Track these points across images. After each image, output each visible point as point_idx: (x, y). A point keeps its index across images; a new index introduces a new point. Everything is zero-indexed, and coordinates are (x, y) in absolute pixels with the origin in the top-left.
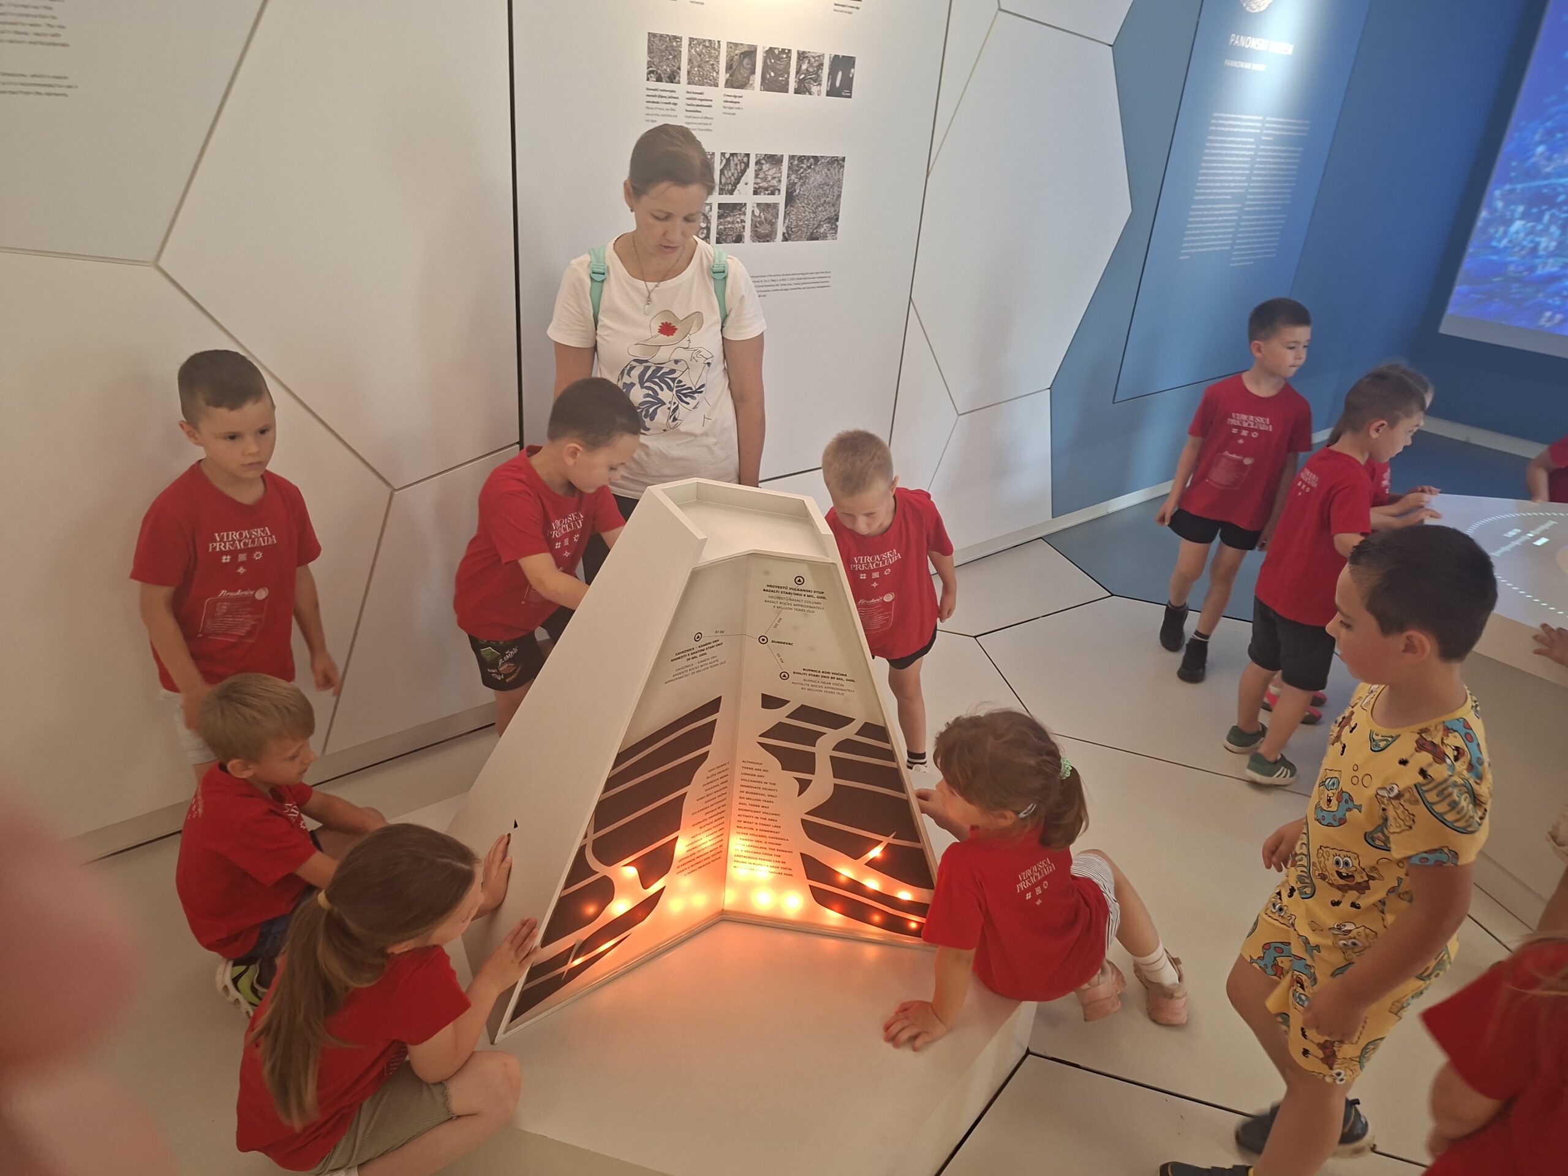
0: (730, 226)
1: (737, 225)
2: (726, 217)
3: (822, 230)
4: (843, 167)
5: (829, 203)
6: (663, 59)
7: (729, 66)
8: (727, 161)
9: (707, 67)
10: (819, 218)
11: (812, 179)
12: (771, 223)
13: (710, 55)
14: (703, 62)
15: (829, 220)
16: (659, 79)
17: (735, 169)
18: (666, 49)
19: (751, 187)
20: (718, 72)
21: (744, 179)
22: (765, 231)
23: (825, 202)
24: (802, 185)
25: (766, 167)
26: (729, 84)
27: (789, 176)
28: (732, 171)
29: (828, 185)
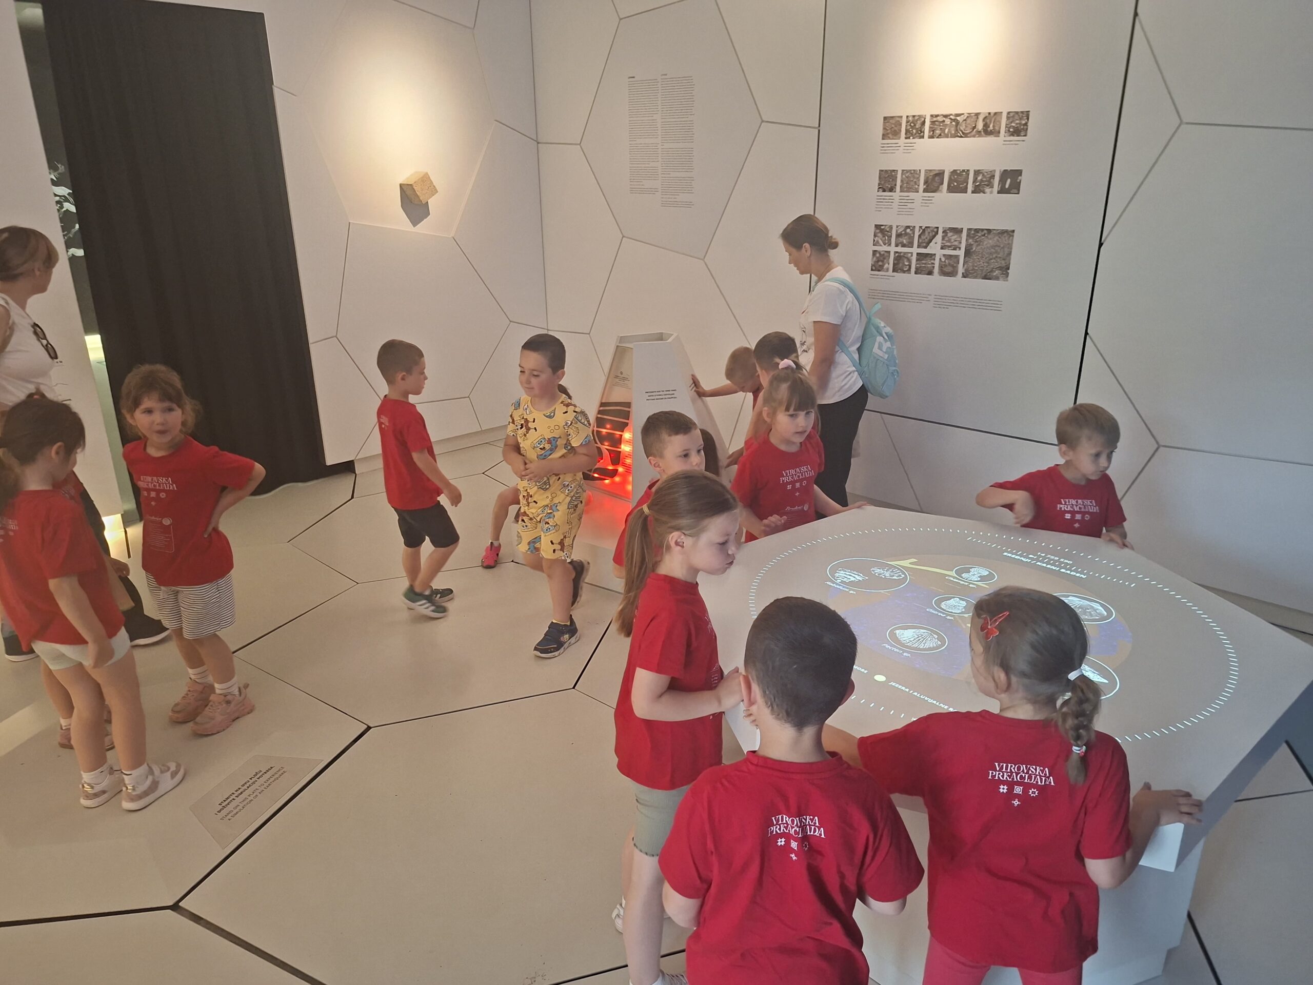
0: (923, 265)
1: (929, 266)
2: (921, 261)
3: (995, 274)
4: (1013, 236)
5: (1000, 258)
6: (887, 181)
7: (926, 182)
8: (924, 230)
9: (912, 183)
10: (992, 266)
11: (985, 243)
12: (953, 266)
13: (914, 178)
14: (910, 180)
15: (1000, 268)
16: (884, 191)
17: (928, 235)
18: (889, 176)
19: (939, 245)
20: (919, 186)
21: (934, 241)
22: (948, 270)
23: (996, 257)
24: (977, 246)
25: (950, 234)
26: (925, 191)
27: (967, 240)
28: (927, 236)
29: (999, 247)
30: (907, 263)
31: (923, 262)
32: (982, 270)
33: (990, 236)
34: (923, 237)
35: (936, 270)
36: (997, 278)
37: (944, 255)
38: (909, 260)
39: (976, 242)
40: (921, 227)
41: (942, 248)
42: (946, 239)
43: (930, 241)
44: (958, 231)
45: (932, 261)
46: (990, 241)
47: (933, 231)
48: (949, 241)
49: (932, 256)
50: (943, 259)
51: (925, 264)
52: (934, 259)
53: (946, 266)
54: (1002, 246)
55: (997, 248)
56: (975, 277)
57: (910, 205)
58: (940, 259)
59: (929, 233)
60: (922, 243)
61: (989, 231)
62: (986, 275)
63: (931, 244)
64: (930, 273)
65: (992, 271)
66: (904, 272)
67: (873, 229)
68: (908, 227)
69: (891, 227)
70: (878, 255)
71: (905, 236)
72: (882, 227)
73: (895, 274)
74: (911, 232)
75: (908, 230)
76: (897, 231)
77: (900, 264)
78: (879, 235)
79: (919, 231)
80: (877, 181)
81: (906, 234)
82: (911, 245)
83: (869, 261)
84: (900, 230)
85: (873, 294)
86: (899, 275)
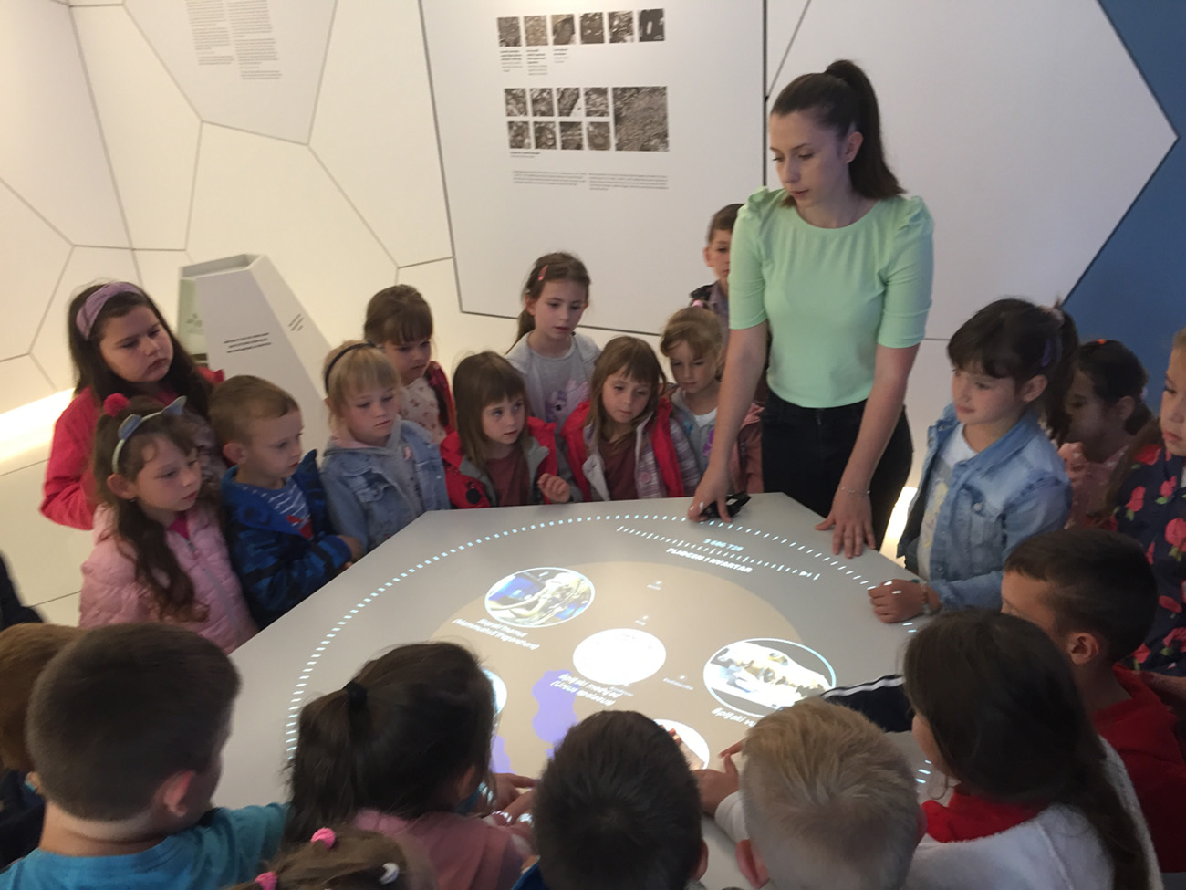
0: (570, 137)
1: (576, 137)
2: (567, 131)
3: (653, 143)
4: (666, 94)
5: (655, 123)
6: (509, 32)
7: (554, 31)
8: (563, 93)
9: (539, 34)
10: (648, 134)
11: (636, 105)
12: (603, 136)
13: (540, 26)
14: (536, 30)
15: (658, 136)
16: (508, 45)
17: (569, 98)
18: (510, 26)
19: (583, 111)
20: (547, 36)
21: (577, 106)
22: (599, 142)
23: (651, 122)
24: (628, 109)
25: (594, 96)
26: (555, 42)
27: (614, 103)
28: (567, 100)
29: (652, 108)
30: (550, 136)
31: (569, 133)
32: (638, 139)
33: (640, 96)
34: (564, 102)
35: (585, 143)
36: (655, 149)
37: (592, 123)
38: (553, 132)
39: (625, 104)
40: (558, 89)
41: (588, 114)
42: (591, 103)
43: (572, 107)
44: (601, 92)
45: (579, 132)
46: (641, 102)
47: (573, 94)
48: (594, 105)
49: (576, 125)
50: (591, 128)
51: (572, 135)
52: (580, 129)
53: (596, 136)
54: (656, 107)
55: (651, 111)
56: (632, 149)
57: (541, 62)
58: (588, 128)
59: (569, 96)
60: (564, 109)
61: (638, 89)
62: (643, 146)
63: (573, 110)
64: (579, 147)
65: (648, 140)
66: (550, 147)
67: (502, 96)
68: (543, 90)
69: (524, 91)
70: (515, 128)
71: (541, 101)
72: (514, 92)
73: (539, 150)
74: (548, 97)
75: (545, 94)
76: (532, 95)
77: (543, 138)
78: (512, 101)
79: (558, 94)
80: (497, 33)
81: (544, 99)
82: (549, 113)
83: (505, 136)
84: (536, 95)
85: (521, 177)
86: (544, 152)
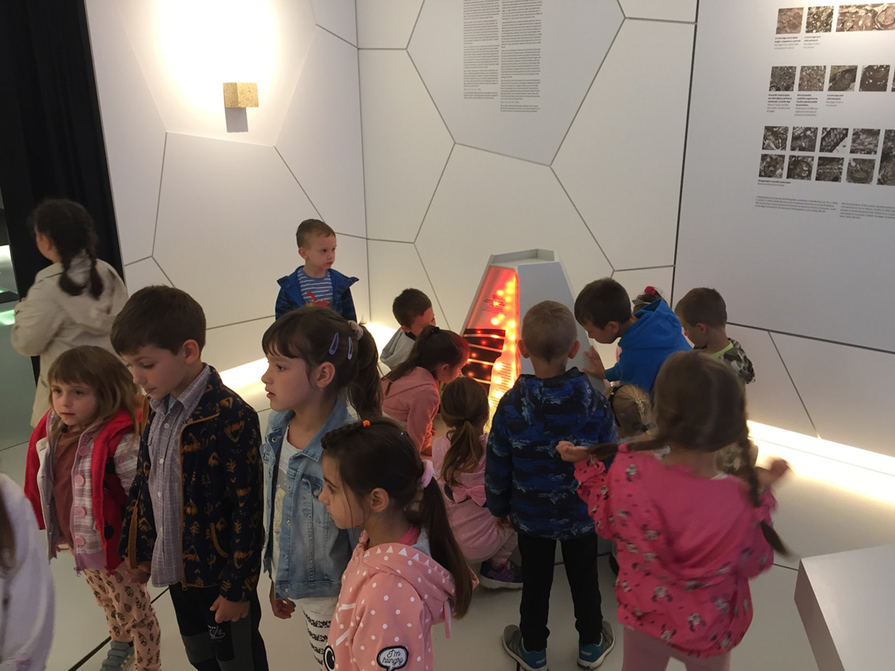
0: (828, 171)
1: (834, 171)
2: (826, 165)
6: (782, 79)
7: (832, 79)
8: (828, 133)
9: (815, 81)
12: (866, 172)
13: (817, 74)
14: (812, 78)
16: (778, 89)
17: (834, 137)
18: (784, 73)
19: (848, 149)
20: (823, 83)
21: (842, 144)
22: (860, 177)
25: (863, 137)
26: (830, 89)
27: (885, 143)
28: (832, 139)
30: (805, 168)
31: (827, 166)
34: (827, 140)
35: (844, 176)
37: (855, 160)
38: (810, 166)
40: (825, 129)
41: (852, 152)
42: (859, 142)
43: (837, 144)
44: (872, 133)
45: (839, 166)
47: (840, 133)
48: (862, 144)
49: (838, 160)
50: (853, 164)
51: (831, 169)
52: (842, 164)
53: (856, 171)
57: (811, 105)
58: (850, 164)
59: (836, 135)
60: (826, 146)
63: (837, 148)
64: (836, 179)
66: (803, 178)
67: (762, 132)
68: (809, 129)
69: (786, 129)
70: (768, 160)
71: (804, 138)
72: (775, 129)
73: (789, 180)
74: (812, 135)
75: (809, 133)
76: (793, 133)
77: (797, 169)
78: (771, 137)
79: (823, 133)
80: (769, 79)
81: (806, 136)
82: (812, 148)
83: (757, 165)
84: (799, 132)
85: (762, 202)
86: (795, 182)
